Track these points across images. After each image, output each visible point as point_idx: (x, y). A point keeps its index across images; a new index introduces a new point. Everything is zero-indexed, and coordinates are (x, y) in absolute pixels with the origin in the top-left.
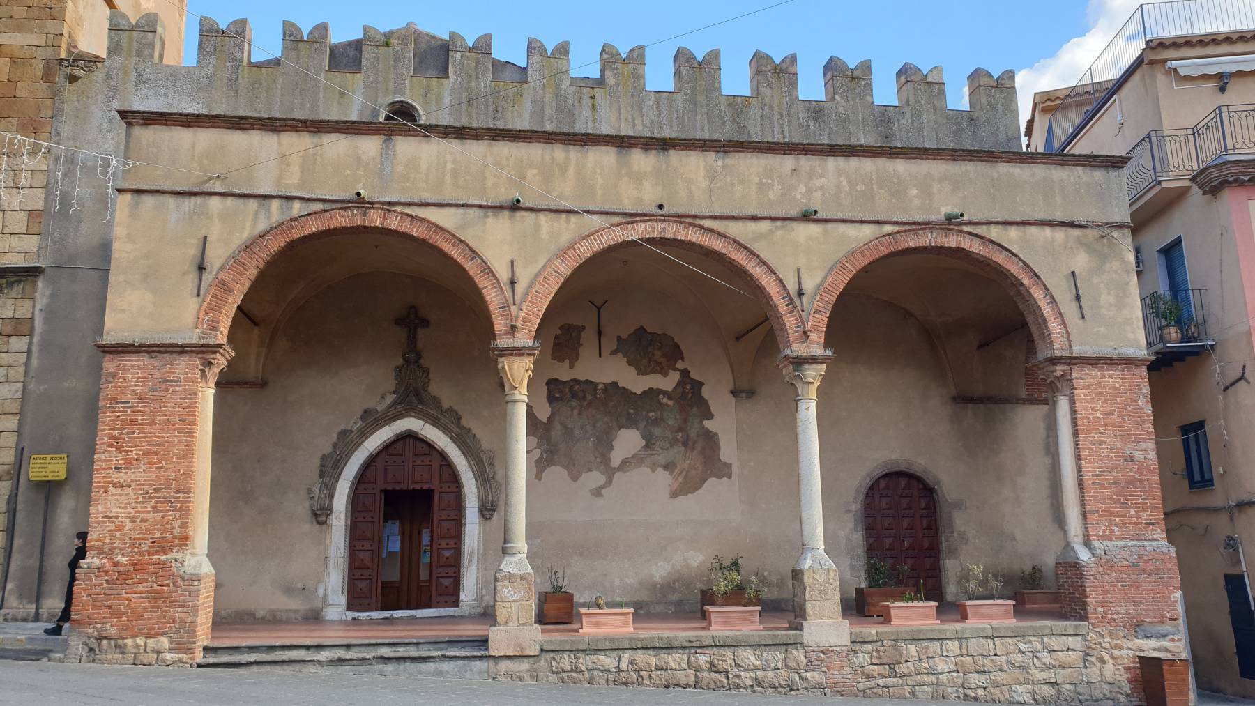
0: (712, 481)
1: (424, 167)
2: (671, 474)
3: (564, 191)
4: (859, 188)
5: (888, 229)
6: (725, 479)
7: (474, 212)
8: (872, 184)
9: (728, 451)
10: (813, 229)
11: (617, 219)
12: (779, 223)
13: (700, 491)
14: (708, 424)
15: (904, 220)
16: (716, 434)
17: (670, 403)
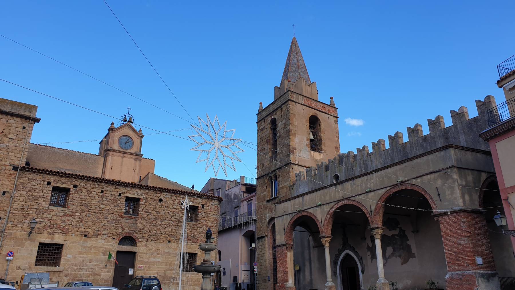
0: (411, 259)
1: (308, 201)
2: (400, 258)
3: (328, 199)
4: (381, 179)
5: (388, 188)
6: (414, 258)
7: (315, 208)
8: (383, 177)
9: (414, 250)
10: (372, 193)
11: (336, 202)
12: (365, 194)
13: (408, 263)
14: (407, 242)
15: (392, 185)
16: (410, 245)
17: (398, 238)
